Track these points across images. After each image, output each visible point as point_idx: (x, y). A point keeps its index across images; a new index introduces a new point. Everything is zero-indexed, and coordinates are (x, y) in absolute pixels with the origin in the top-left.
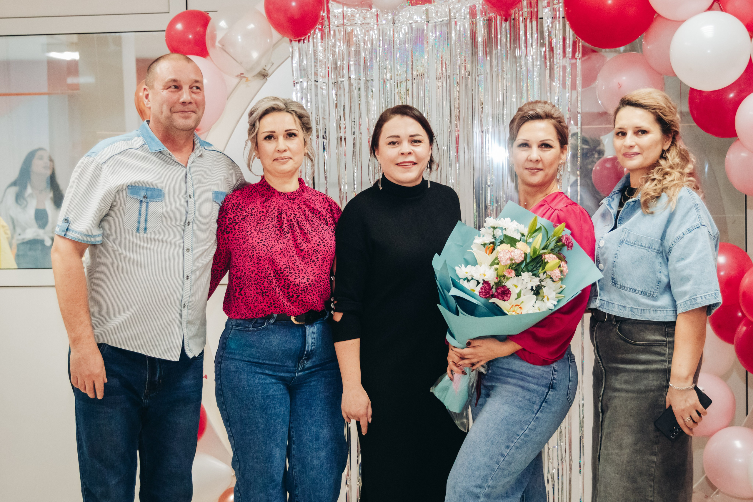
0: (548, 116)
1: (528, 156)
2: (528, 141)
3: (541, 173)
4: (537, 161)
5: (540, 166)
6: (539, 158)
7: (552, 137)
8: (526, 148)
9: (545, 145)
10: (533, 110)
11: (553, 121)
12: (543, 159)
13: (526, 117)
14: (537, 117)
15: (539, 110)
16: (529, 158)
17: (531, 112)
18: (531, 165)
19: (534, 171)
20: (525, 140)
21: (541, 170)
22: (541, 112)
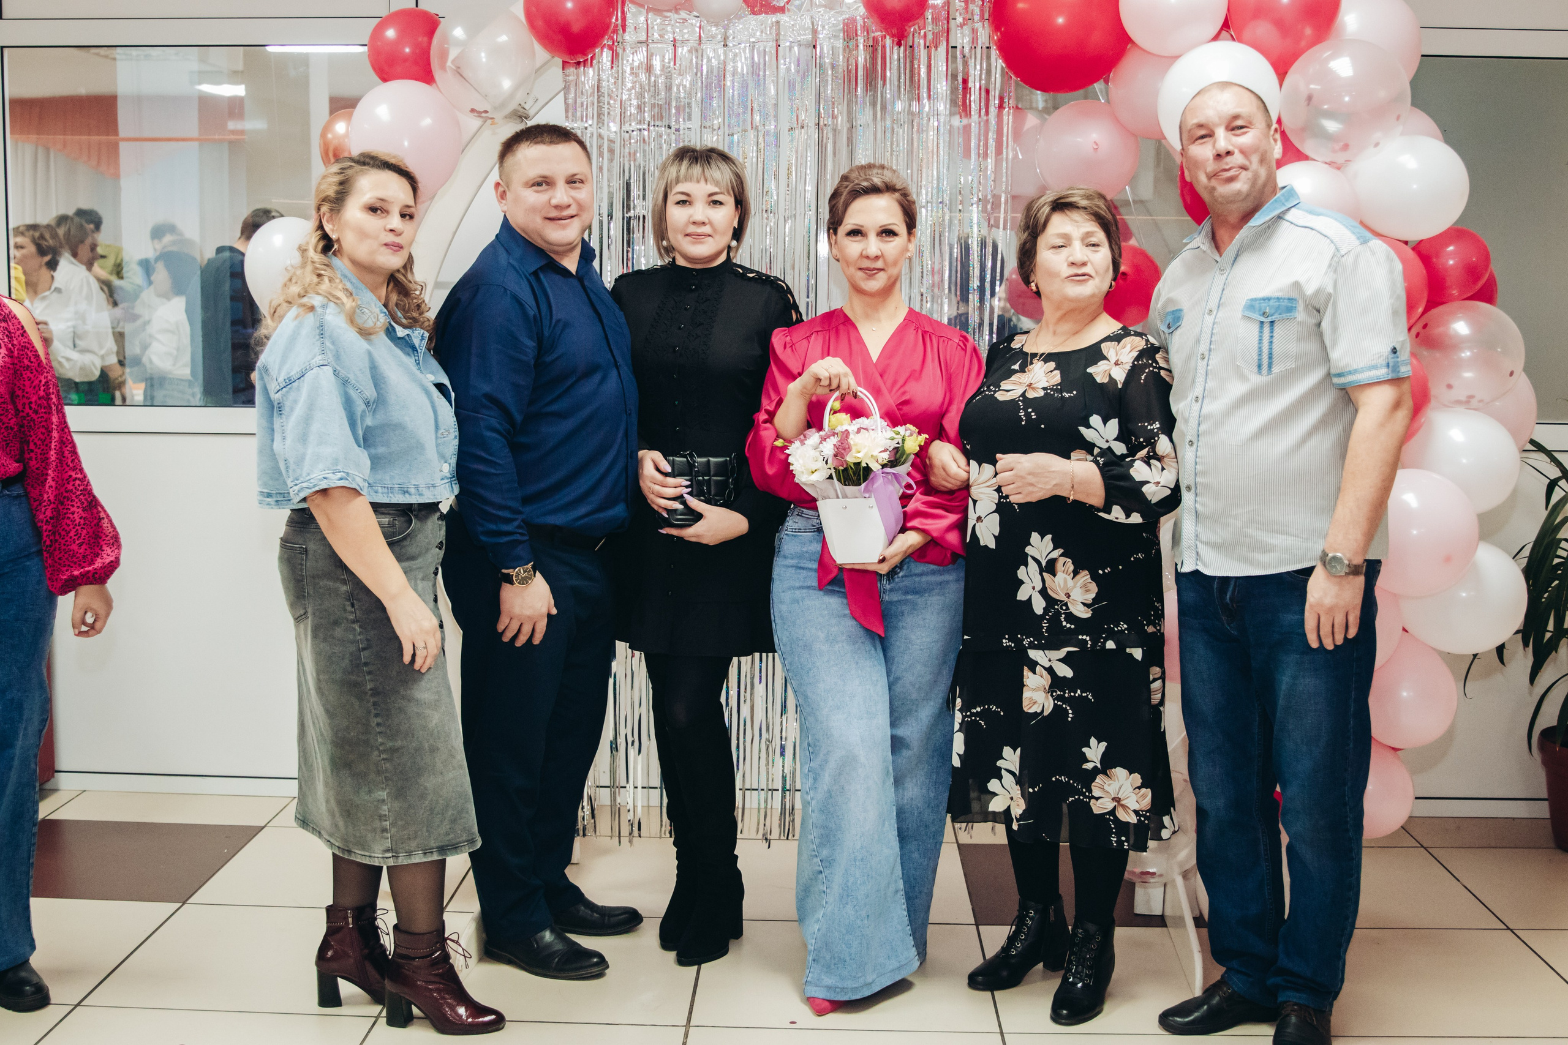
0: (889, 188)
1: (863, 250)
2: (862, 226)
3: (882, 274)
4: (877, 258)
5: (879, 264)
6: (880, 254)
7: (896, 221)
8: (859, 238)
9: (887, 232)
10: (866, 180)
11: (897, 195)
12: (885, 254)
13: (858, 191)
14: (874, 190)
15: (877, 181)
16: (864, 253)
17: (865, 184)
18: (867, 264)
19: (871, 272)
20: (857, 226)
21: (881, 270)
22: (879, 184)
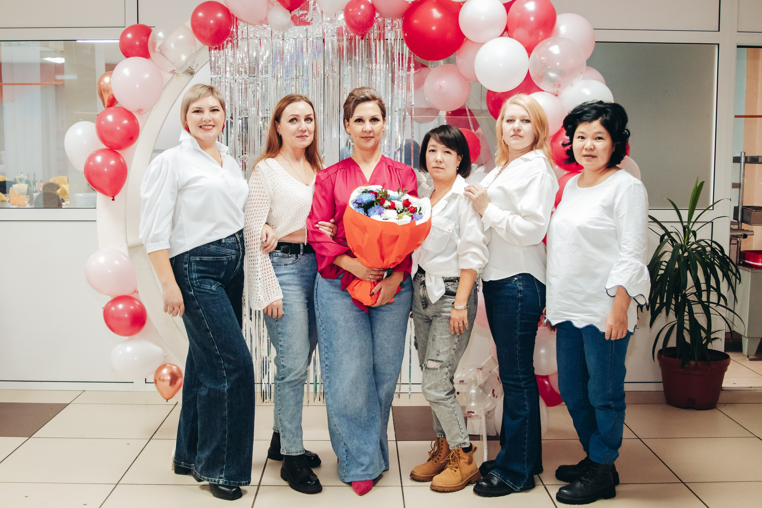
0: (373, 98)
1: (363, 128)
2: (363, 117)
4: (370, 132)
5: (371, 135)
6: (371, 130)
7: (378, 113)
8: (361, 123)
9: (374, 120)
10: (363, 95)
11: (377, 102)
12: (374, 130)
13: (359, 100)
14: (367, 99)
16: (364, 130)
17: (362, 96)
18: (365, 135)
19: (367, 138)
20: (360, 117)
21: (372, 137)
22: (369, 96)
